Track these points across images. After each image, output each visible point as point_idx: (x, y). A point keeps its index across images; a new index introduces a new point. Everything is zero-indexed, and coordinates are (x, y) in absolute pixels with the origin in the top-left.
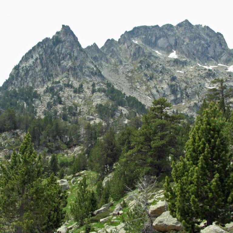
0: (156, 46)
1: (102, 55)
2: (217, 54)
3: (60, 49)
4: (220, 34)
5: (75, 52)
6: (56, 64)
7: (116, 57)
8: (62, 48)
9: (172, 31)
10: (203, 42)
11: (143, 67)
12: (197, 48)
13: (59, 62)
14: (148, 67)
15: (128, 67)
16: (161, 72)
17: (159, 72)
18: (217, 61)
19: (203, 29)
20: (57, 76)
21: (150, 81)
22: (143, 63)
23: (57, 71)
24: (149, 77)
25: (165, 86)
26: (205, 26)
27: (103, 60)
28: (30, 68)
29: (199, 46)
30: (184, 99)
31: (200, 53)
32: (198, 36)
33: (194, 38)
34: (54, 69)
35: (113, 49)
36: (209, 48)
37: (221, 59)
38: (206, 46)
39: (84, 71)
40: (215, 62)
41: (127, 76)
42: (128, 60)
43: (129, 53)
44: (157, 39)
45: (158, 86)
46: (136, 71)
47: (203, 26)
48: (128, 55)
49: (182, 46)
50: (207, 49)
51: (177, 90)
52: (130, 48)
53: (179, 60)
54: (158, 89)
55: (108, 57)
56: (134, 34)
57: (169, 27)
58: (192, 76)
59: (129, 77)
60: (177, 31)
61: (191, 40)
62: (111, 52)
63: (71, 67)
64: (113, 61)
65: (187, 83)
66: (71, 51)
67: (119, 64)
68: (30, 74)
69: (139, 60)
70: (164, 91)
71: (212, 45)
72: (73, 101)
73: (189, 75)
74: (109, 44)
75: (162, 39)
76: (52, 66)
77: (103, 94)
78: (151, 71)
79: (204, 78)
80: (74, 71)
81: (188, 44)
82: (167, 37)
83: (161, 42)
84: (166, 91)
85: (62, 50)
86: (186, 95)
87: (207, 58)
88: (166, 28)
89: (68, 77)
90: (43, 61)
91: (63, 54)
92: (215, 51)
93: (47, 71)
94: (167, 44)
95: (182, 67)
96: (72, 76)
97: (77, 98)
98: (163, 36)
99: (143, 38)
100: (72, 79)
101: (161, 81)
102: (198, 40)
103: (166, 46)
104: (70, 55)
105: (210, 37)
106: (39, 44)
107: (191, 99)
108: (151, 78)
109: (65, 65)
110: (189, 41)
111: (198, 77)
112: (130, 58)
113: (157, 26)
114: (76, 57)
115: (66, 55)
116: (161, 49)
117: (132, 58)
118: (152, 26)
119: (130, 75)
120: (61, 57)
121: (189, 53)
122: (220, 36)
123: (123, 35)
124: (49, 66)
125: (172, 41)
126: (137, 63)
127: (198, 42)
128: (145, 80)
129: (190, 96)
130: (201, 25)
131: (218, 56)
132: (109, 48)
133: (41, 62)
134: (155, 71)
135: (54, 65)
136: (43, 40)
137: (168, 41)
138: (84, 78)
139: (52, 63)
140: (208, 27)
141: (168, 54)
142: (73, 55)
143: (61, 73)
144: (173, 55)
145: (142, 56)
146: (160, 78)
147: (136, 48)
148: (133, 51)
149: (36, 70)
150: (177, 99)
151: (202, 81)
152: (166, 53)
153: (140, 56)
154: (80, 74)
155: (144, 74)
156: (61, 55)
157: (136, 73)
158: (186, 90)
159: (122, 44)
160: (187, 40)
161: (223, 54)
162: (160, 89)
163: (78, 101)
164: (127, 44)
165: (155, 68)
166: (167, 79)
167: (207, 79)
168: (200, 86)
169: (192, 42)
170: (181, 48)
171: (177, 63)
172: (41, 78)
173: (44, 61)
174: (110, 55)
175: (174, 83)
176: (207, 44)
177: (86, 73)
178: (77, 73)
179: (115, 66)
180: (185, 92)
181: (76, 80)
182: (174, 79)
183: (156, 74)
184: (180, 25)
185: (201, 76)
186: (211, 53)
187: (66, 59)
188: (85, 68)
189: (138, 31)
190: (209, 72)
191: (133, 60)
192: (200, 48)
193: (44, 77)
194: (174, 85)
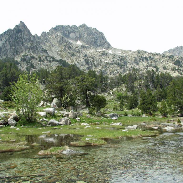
0: (69, 37)
1: (41, 41)
2: (102, 44)
3: (22, 35)
4: (102, 33)
5: (32, 38)
6: (21, 44)
7: (49, 42)
8: (24, 35)
9: (77, 29)
10: (94, 37)
11: (66, 48)
12: (92, 40)
13: (23, 43)
14: (70, 49)
15: (57, 48)
16: (78, 52)
17: (77, 52)
18: (102, 47)
19: (93, 29)
20: (22, 52)
21: (73, 56)
22: (67, 46)
23: (22, 49)
24: (71, 54)
25: (82, 60)
26: (94, 28)
27: (42, 44)
28: (2, 47)
29: (93, 39)
30: (93, 67)
31: (93, 43)
32: (91, 33)
33: (90, 34)
34: (20, 48)
35: (47, 38)
36: (98, 40)
37: (104, 46)
38: (96, 39)
39: (38, 49)
40: (101, 48)
41: (58, 54)
42: (56, 44)
43: (56, 40)
44: (69, 33)
45: (78, 60)
46: (62, 50)
47: (93, 28)
48: (56, 42)
49: (84, 38)
50: (97, 40)
51: (89, 62)
52: (57, 37)
53: (84, 46)
54: (78, 61)
55: (44, 42)
56: (56, 30)
57: (75, 27)
58: (94, 55)
59: (59, 54)
60: (80, 30)
61: (88, 35)
62: (46, 39)
63: (31, 47)
64: (48, 45)
65: (93, 58)
66: (29, 37)
67: (51, 46)
68: (3, 51)
69: (63, 45)
70: (82, 63)
71: (99, 38)
72: (40, 67)
73: (93, 54)
74: (44, 35)
75: (72, 33)
76: (18, 46)
77: (57, 63)
78: (72, 51)
79: (101, 56)
80: (33, 49)
81: (86, 37)
82: (74, 33)
83: (72, 35)
84: (83, 62)
85: (23, 36)
86: (94, 65)
87: (97, 45)
88: (74, 28)
89: (30, 53)
90: (10, 43)
91: (25, 39)
92: (101, 42)
93: (15, 48)
94: (75, 37)
95: (86, 50)
96: (32, 52)
97: (42, 65)
98: (73, 32)
99: (62, 32)
100: (32, 54)
101: (79, 57)
102: (92, 35)
103: (74, 38)
104: (29, 39)
105: (97, 34)
106: (5, 32)
107: (97, 67)
108: (73, 55)
109: (27, 45)
110: (87, 36)
111: (98, 55)
112: (57, 43)
113: (69, 26)
114: (33, 41)
115: (27, 39)
116: (72, 39)
117: (59, 44)
118: (66, 26)
119: (59, 53)
120: (23, 41)
121: (88, 42)
122: (102, 34)
123: (50, 30)
124: (16, 46)
125: (78, 35)
126: (62, 46)
127: (92, 36)
128: (69, 56)
129: (96, 66)
130: (92, 27)
131: (102, 45)
132: (44, 37)
133: (9, 43)
134: (75, 51)
135: (19, 45)
136: (8, 30)
137: (76, 35)
138: (39, 53)
139: (18, 44)
140: (95, 29)
141: (76, 42)
142: (31, 39)
143: (25, 51)
144: (79, 43)
145: (65, 42)
146: (79, 55)
147: (61, 38)
148: (59, 39)
149: (6, 48)
150: (89, 67)
151: (101, 58)
152: (75, 41)
153: (63, 42)
154: (36, 51)
155: (68, 53)
156: (24, 39)
157: (63, 52)
158: (93, 62)
159: (51, 35)
160: (86, 35)
161: (105, 44)
162: (79, 62)
163: (43, 67)
164: (55, 35)
165: (74, 49)
166: (82, 56)
167: (103, 57)
168: (100, 60)
169: (89, 36)
170: (83, 39)
171: (83, 47)
172: (12, 53)
173: (12, 43)
174: (45, 41)
175: (86, 58)
176: (97, 38)
177: (40, 50)
178: (35, 51)
179: (49, 48)
180: (93, 63)
181: (35, 55)
182: (86, 56)
183: (75, 53)
184: (81, 26)
185: (99, 55)
186: (99, 43)
187: (27, 42)
188: (39, 48)
189: (58, 28)
190: (103, 53)
191: (59, 45)
192: (93, 40)
193: (14, 52)
194: (87, 59)
